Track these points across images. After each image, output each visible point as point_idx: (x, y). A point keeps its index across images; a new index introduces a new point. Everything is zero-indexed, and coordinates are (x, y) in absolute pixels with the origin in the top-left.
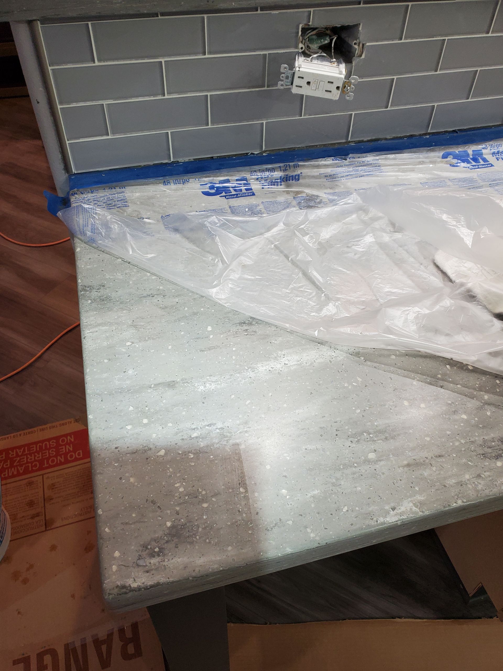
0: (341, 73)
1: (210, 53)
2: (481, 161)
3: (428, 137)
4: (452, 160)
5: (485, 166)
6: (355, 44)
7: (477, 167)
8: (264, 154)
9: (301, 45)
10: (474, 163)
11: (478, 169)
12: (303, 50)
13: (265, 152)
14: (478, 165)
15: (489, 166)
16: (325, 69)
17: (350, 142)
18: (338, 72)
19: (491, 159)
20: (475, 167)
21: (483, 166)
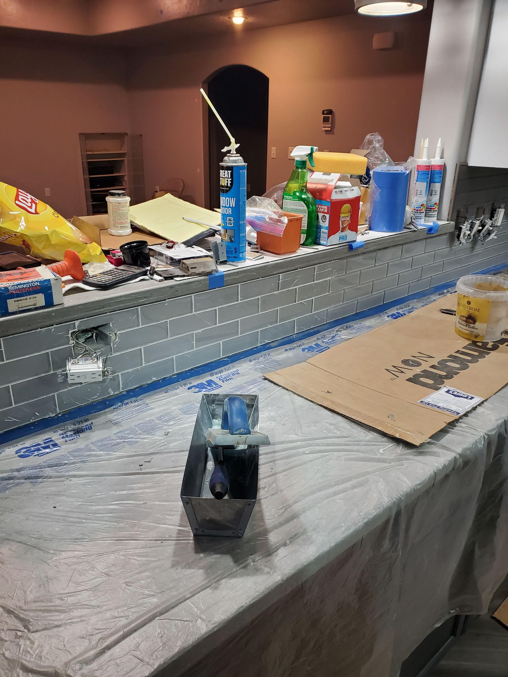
0: (99, 367)
1: (7, 359)
2: (213, 385)
3: (176, 376)
4: (195, 389)
5: (217, 388)
6: (110, 334)
7: (212, 390)
8: (60, 415)
9: (71, 342)
10: (209, 388)
11: (213, 391)
12: (74, 344)
13: (59, 414)
14: (212, 389)
15: (219, 387)
16: (88, 367)
17: (122, 392)
18: (97, 367)
19: (220, 383)
20: (210, 390)
21: (216, 388)
